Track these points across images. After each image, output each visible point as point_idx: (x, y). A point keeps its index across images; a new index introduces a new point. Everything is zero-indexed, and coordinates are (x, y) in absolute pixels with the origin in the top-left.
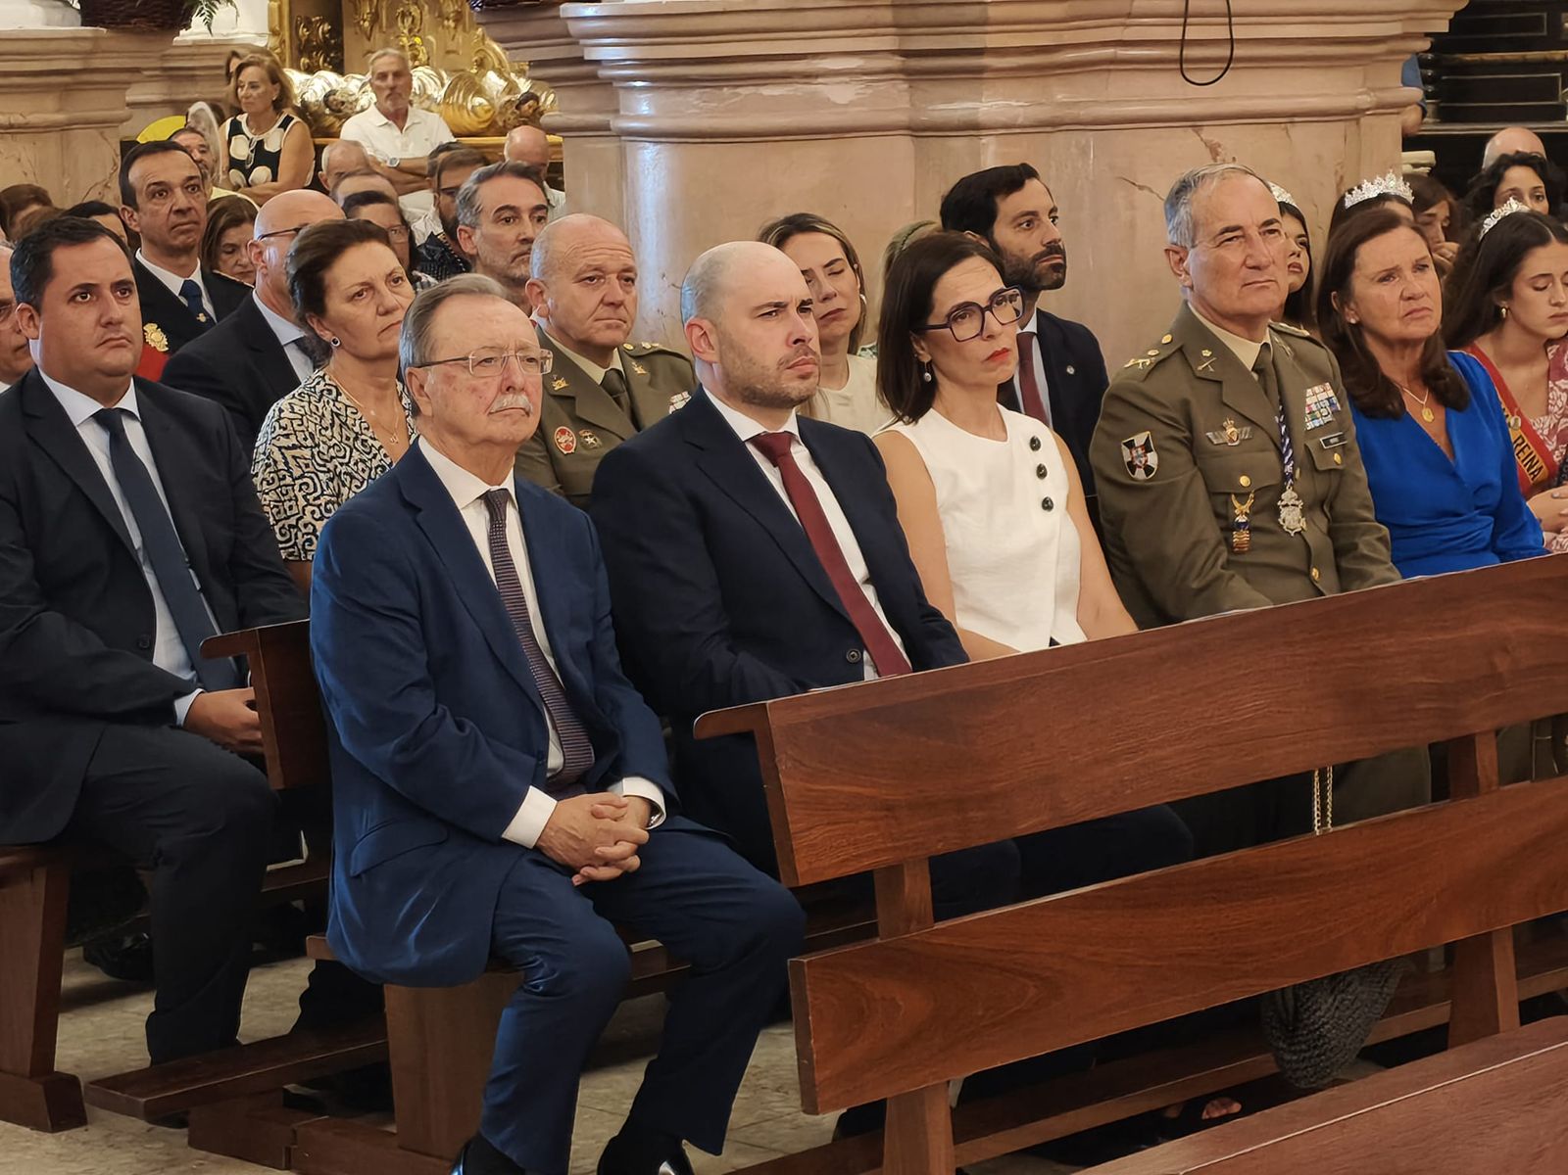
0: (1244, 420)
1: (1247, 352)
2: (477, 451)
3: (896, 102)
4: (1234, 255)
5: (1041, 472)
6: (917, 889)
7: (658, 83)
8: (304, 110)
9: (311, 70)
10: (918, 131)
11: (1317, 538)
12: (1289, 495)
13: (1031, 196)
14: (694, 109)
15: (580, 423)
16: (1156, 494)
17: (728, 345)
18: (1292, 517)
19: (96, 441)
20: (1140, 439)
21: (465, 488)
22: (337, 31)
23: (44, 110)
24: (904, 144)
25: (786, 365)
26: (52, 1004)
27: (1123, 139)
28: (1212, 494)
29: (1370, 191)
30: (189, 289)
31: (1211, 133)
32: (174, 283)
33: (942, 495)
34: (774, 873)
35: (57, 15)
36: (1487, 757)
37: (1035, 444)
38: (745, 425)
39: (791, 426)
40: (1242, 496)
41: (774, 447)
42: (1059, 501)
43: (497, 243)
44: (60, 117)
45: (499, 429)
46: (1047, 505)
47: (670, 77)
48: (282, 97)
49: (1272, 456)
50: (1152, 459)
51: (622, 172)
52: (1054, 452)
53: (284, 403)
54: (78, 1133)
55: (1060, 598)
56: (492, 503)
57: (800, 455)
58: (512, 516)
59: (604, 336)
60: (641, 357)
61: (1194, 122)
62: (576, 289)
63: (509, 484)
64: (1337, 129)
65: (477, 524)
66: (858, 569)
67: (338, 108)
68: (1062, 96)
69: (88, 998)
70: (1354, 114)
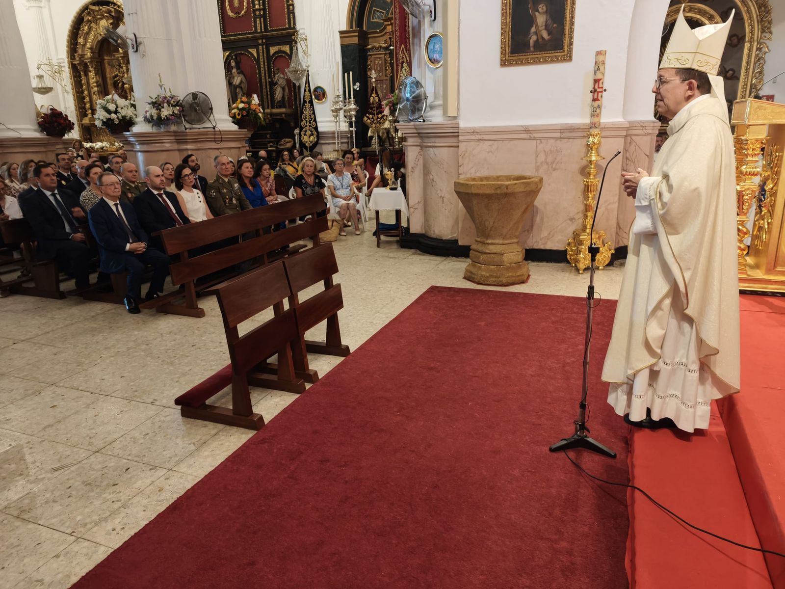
0: (227, 189)
1: (226, 180)
2: (113, 198)
3: (175, 146)
4: (224, 167)
5: (199, 197)
6: (186, 254)
7: (140, 144)
8: (87, 149)
9: (87, 142)
10: (179, 150)
11: (238, 204)
12: (233, 199)
13: (193, 158)
14: (145, 148)
15: (131, 193)
16: (215, 198)
17: (151, 181)
18: (234, 202)
19: (52, 199)
20: (213, 191)
21: (111, 203)
22: (91, 137)
23: (43, 149)
24: (177, 152)
25: (161, 184)
26: (58, 282)
27: (208, 151)
28: (223, 199)
29: (242, 158)
30: (68, 175)
31: (220, 150)
32: (66, 174)
33: (185, 201)
34: (165, 254)
35: (42, 134)
36: (261, 232)
37: (198, 193)
38: (156, 192)
39: (162, 192)
40: (227, 199)
41: (160, 195)
42: (202, 201)
43: (115, 167)
44: (44, 150)
45: (115, 194)
46: (200, 202)
47: (142, 143)
48: (81, 146)
49: (230, 193)
50: (214, 194)
51: (136, 157)
52: (200, 194)
53: (83, 193)
54: (66, 299)
55: (204, 214)
56: (116, 205)
57: (164, 196)
58: (119, 207)
59: (134, 180)
60: (140, 183)
61: (218, 149)
62: (128, 173)
63: (118, 202)
64: (237, 150)
65: (114, 208)
66: (174, 212)
68: (199, 145)
69: (63, 281)
70: (239, 148)
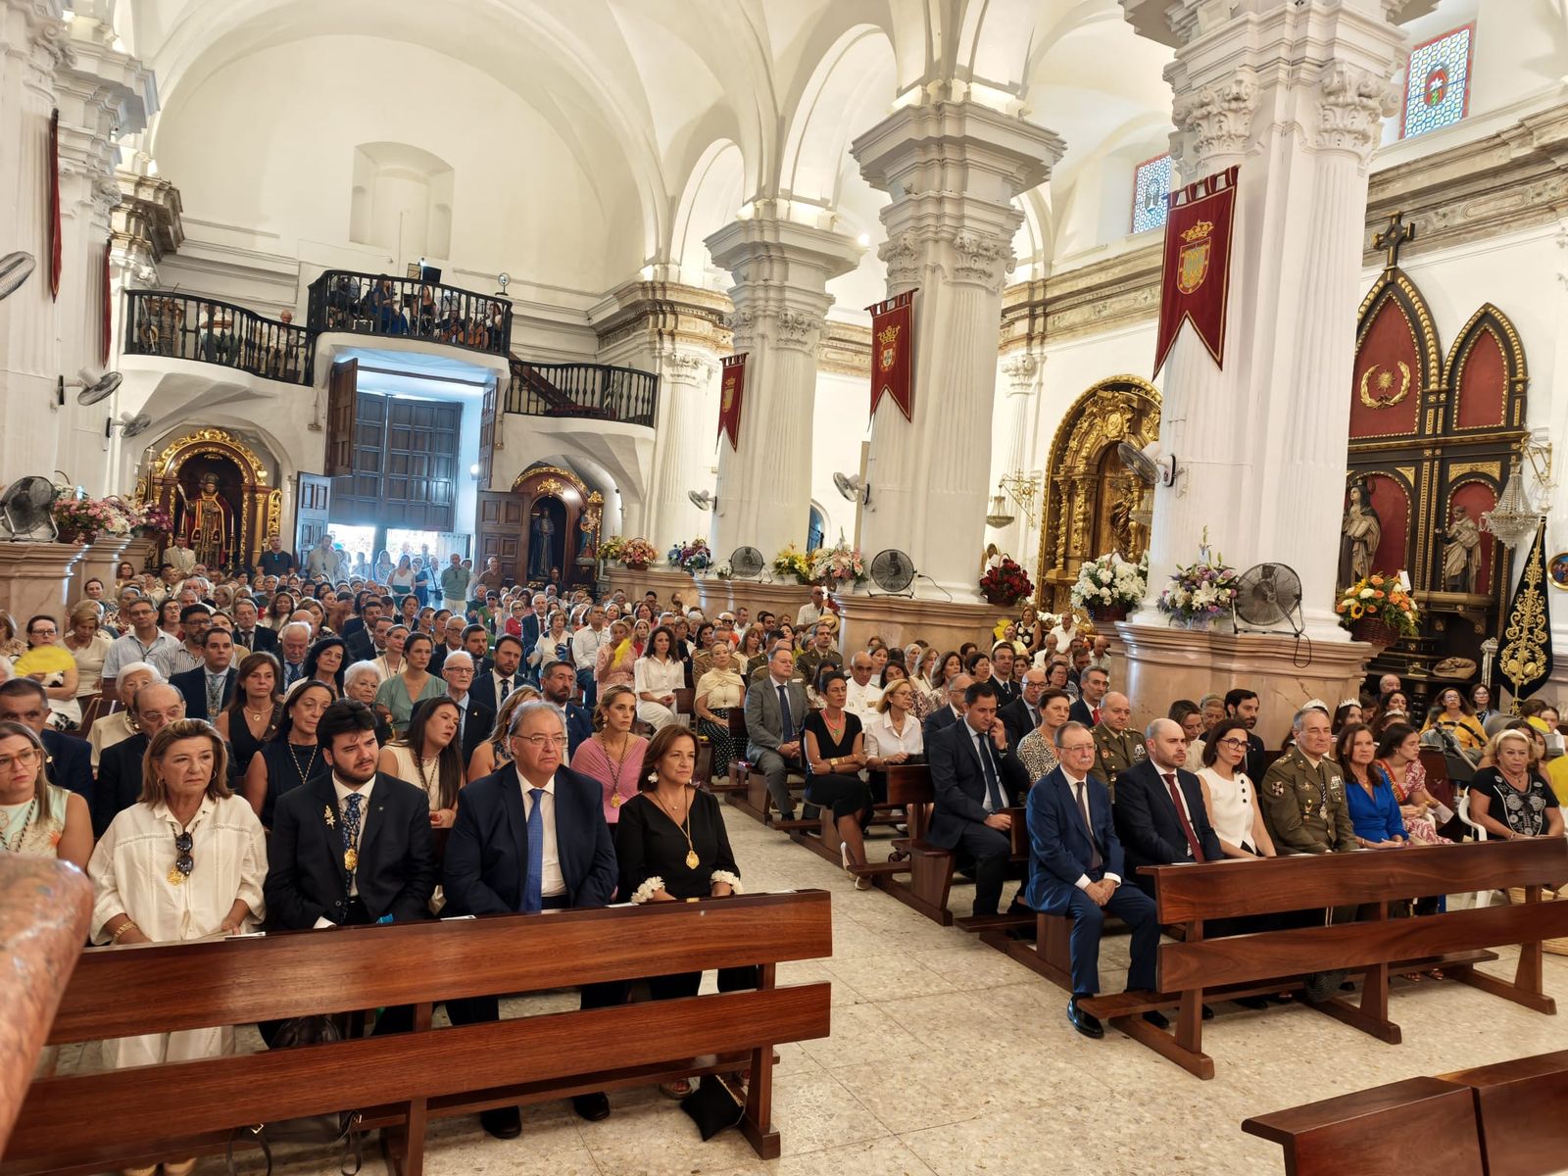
0: (1312, 783)
1: (1316, 764)
2: (1077, 772)
3: (1208, 660)
5: (1244, 791)
6: (1199, 928)
7: (1139, 647)
8: (1041, 622)
9: (1044, 611)
10: (1213, 669)
11: (1330, 820)
12: (1323, 808)
13: (1252, 702)
14: (1149, 655)
15: (1110, 750)
16: (1282, 801)
17: (1159, 748)
18: (1323, 814)
20: (1278, 783)
21: (1072, 781)
22: (1052, 602)
24: (1209, 672)
25: (1175, 756)
27: (1274, 680)
28: (1300, 804)
29: (1347, 702)
30: (1005, 685)
31: (1302, 681)
32: (1001, 683)
33: (1212, 796)
35: (982, 600)
37: (1242, 782)
38: (1161, 771)
39: (1175, 772)
40: (1309, 805)
41: (1169, 778)
42: (1249, 800)
43: (1093, 689)
45: (1081, 767)
46: (1245, 801)
47: (1144, 646)
48: (1034, 617)
49: (1319, 795)
50: (1281, 790)
51: (1127, 671)
52: (1248, 784)
53: (1027, 737)
55: (1247, 828)
56: (1079, 786)
57: (1176, 780)
58: (1084, 789)
59: (1118, 727)
60: (1129, 733)
61: (1297, 677)
62: (1113, 714)
63: (1084, 780)
64: (1339, 684)
65: (1074, 791)
66: (1189, 818)
67: (1050, 624)
68: (1257, 665)
70: (1345, 680)
